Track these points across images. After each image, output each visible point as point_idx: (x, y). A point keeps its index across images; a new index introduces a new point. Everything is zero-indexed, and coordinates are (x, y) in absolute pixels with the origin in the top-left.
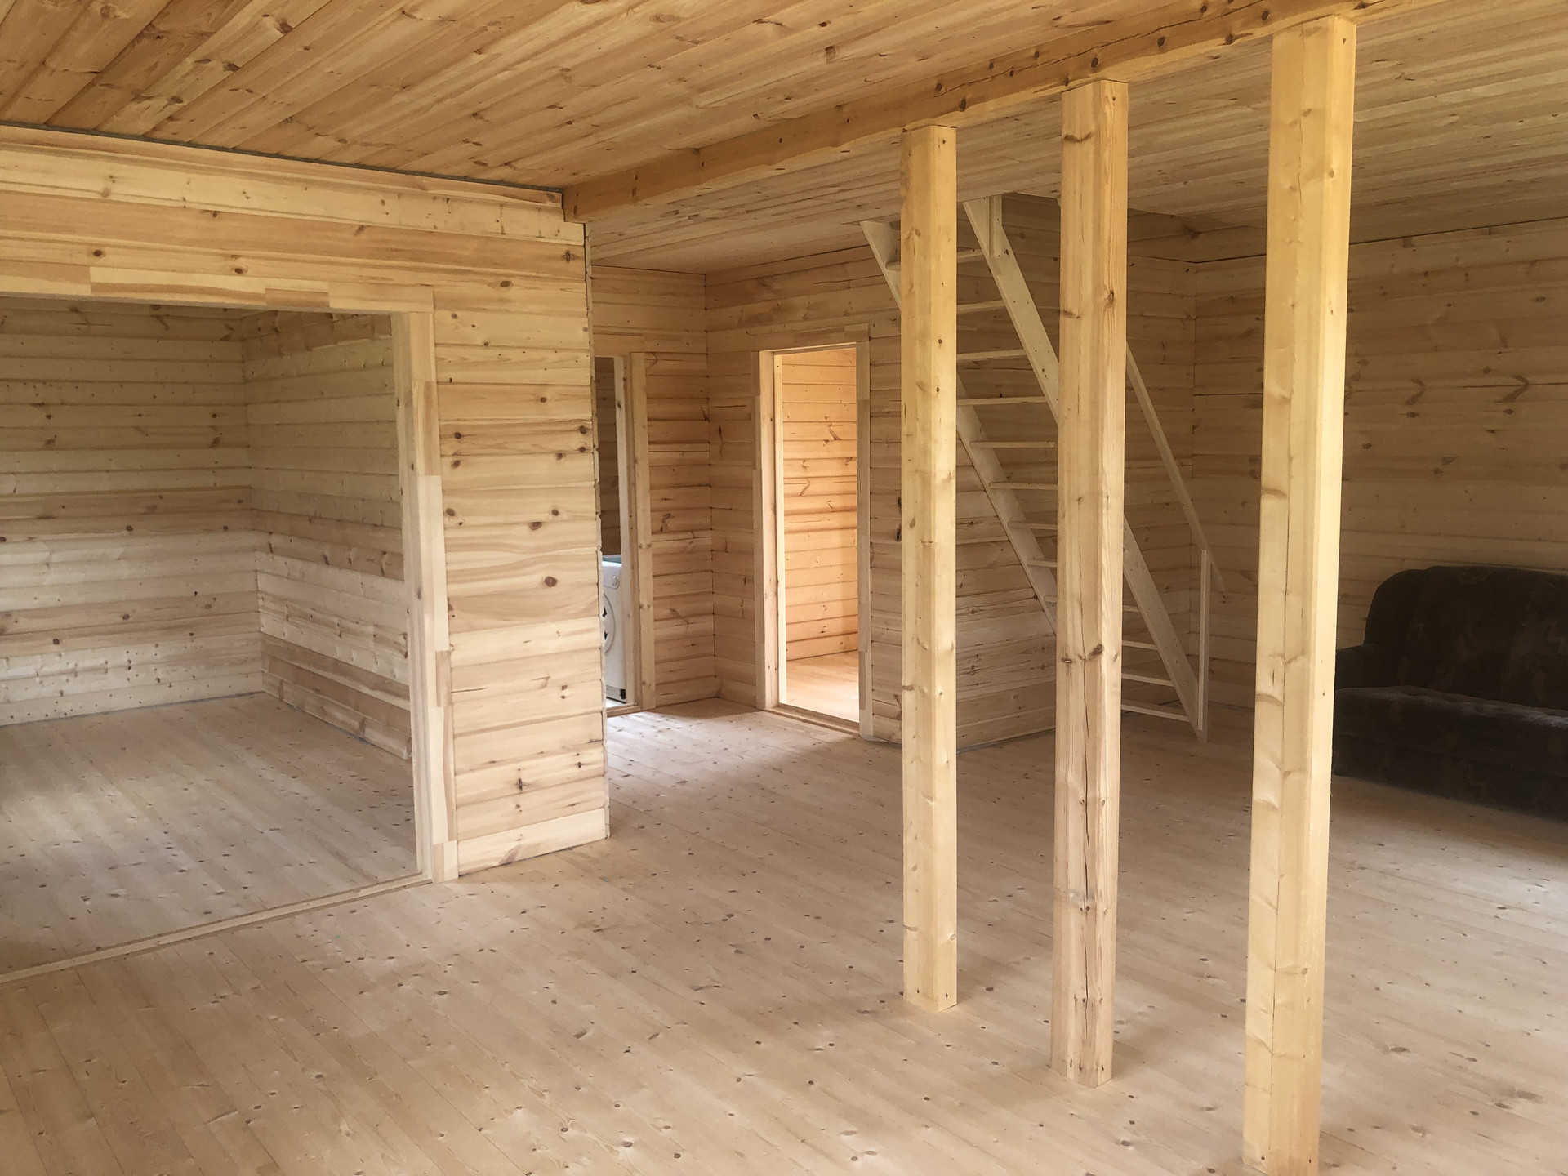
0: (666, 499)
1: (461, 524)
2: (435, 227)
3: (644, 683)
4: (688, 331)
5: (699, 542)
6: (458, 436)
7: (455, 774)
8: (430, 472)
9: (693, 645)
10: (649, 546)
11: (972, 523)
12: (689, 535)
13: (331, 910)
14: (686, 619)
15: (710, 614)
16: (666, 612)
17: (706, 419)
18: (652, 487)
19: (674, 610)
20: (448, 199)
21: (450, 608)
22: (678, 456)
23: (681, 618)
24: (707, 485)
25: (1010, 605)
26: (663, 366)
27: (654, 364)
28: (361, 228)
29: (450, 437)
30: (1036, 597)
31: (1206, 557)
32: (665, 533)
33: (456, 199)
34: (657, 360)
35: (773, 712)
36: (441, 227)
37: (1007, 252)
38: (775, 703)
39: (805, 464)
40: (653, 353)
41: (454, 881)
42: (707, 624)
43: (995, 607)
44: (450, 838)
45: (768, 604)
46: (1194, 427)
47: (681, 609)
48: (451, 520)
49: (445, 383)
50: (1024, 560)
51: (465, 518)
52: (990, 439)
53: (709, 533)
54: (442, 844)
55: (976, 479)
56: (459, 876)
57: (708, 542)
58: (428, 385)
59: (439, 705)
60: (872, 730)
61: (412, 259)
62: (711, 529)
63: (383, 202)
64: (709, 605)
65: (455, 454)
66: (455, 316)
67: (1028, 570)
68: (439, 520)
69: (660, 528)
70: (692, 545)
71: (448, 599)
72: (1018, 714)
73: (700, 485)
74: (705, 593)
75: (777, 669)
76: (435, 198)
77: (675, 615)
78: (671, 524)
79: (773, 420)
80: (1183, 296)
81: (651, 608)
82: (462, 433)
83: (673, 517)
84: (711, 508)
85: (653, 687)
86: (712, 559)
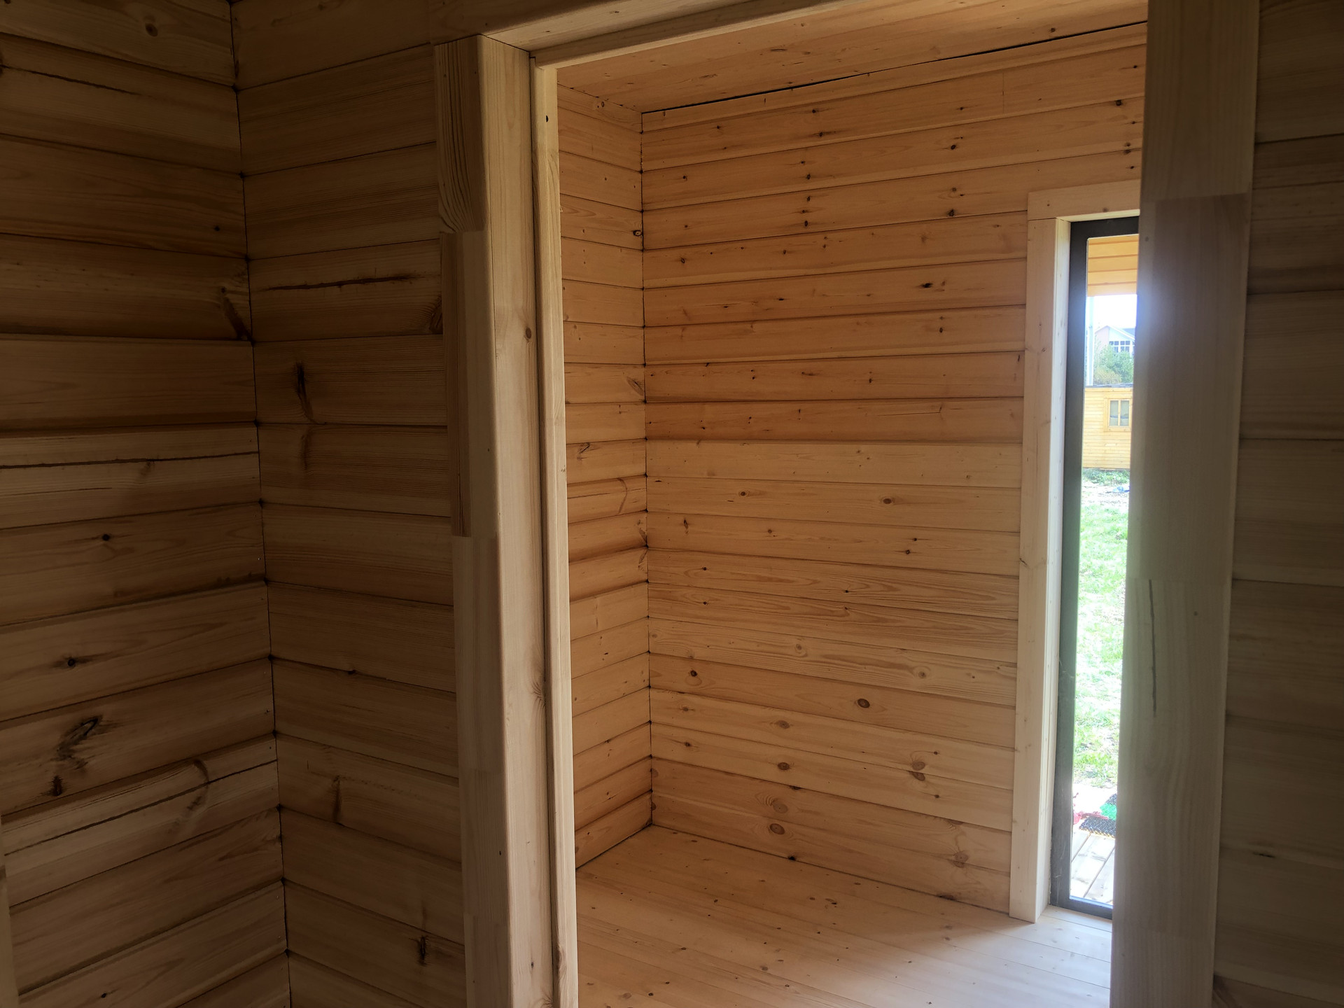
53: (265, 750)
57: (265, 781)
62: (275, 734)
70: (200, 811)
78: (102, 755)
83: (112, 725)
84: (270, 658)
86: (281, 838)
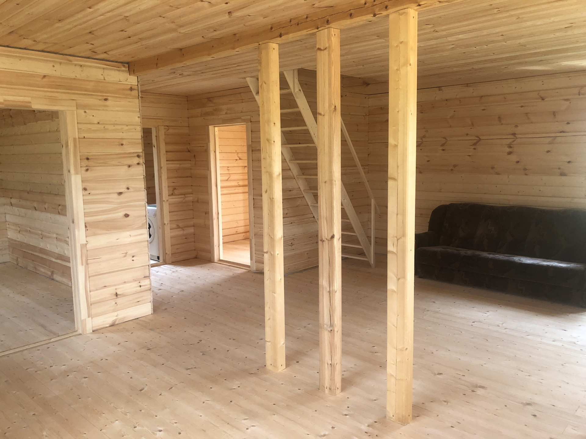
0: (174, 182)
1: (89, 194)
2: (76, 77)
3: (166, 254)
4: (181, 118)
5: (187, 199)
6: (88, 159)
7: (90, 292)
8: (77, 173)
9: (186, 238)
10: (167, 200)
11: (290, 191)
12: (183, 196)
13: (39, 348)
14: (183, 228)
15: (193, 226)
16: (175, 226)
17: (189, 151)
18: (168, 178)
19: (178, 225)
20: (81, 66)
21: (86, 227)
22: (178, 166)
23: (181, 228)
24: (190, 177)
25: (305, 220)
26: (171, 131)
27: (168, 130)
28: (45, 76)
29: (85, 159)
30: (314, 217)
31: (373, 202)
32: (174, 195)
33: (85, 66)
34: (169, 129)
35: (218, 263)
36: (79, 77)
37: (300, 90)
38: (218, 259)
39: (229, 169)
40: (167, 126)
41: (91, 333)
42: (191, 230)
43: (298, 221)
44: (89, 317)
45: (215, 222)
46: (369, 155)
47: (181, 225)
48: (86, 192)
49: (82, 138)
50: (309, 204)
51: (91, 191)
52: (296, 159)
53: (191, 195)
54: (85, 319)
55: (291, 174)
56: (93, 331)
57: (191, 199)
58: (75, 139)
59: (82, 265)
60: (255, 268)
61: (67, 89)
62: (192, 194)
63: (54, 66)
64: (192, 223)
65: (87, 166)
66: (85, 112)
67: (311, 207)
68: (81, 192)
69: (171, 193)
70: (184, 200)
71: (85, 223)
72: (308, 260)
73: (187, 177)
74: (191, 218)
75: (219, 246)
76: (76, 65)
77: (178, 227)
78: (176, 192)
79: (215, 152)
80: (364, 107)
81: (169, 225)
82: (89, 158)
83: (177, 189)
84: (192, 186)
85: (170, 255)
86: (193, 205)
